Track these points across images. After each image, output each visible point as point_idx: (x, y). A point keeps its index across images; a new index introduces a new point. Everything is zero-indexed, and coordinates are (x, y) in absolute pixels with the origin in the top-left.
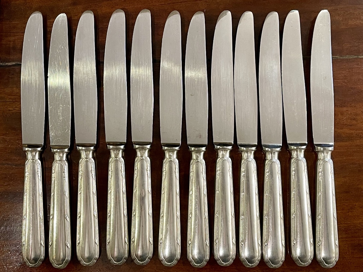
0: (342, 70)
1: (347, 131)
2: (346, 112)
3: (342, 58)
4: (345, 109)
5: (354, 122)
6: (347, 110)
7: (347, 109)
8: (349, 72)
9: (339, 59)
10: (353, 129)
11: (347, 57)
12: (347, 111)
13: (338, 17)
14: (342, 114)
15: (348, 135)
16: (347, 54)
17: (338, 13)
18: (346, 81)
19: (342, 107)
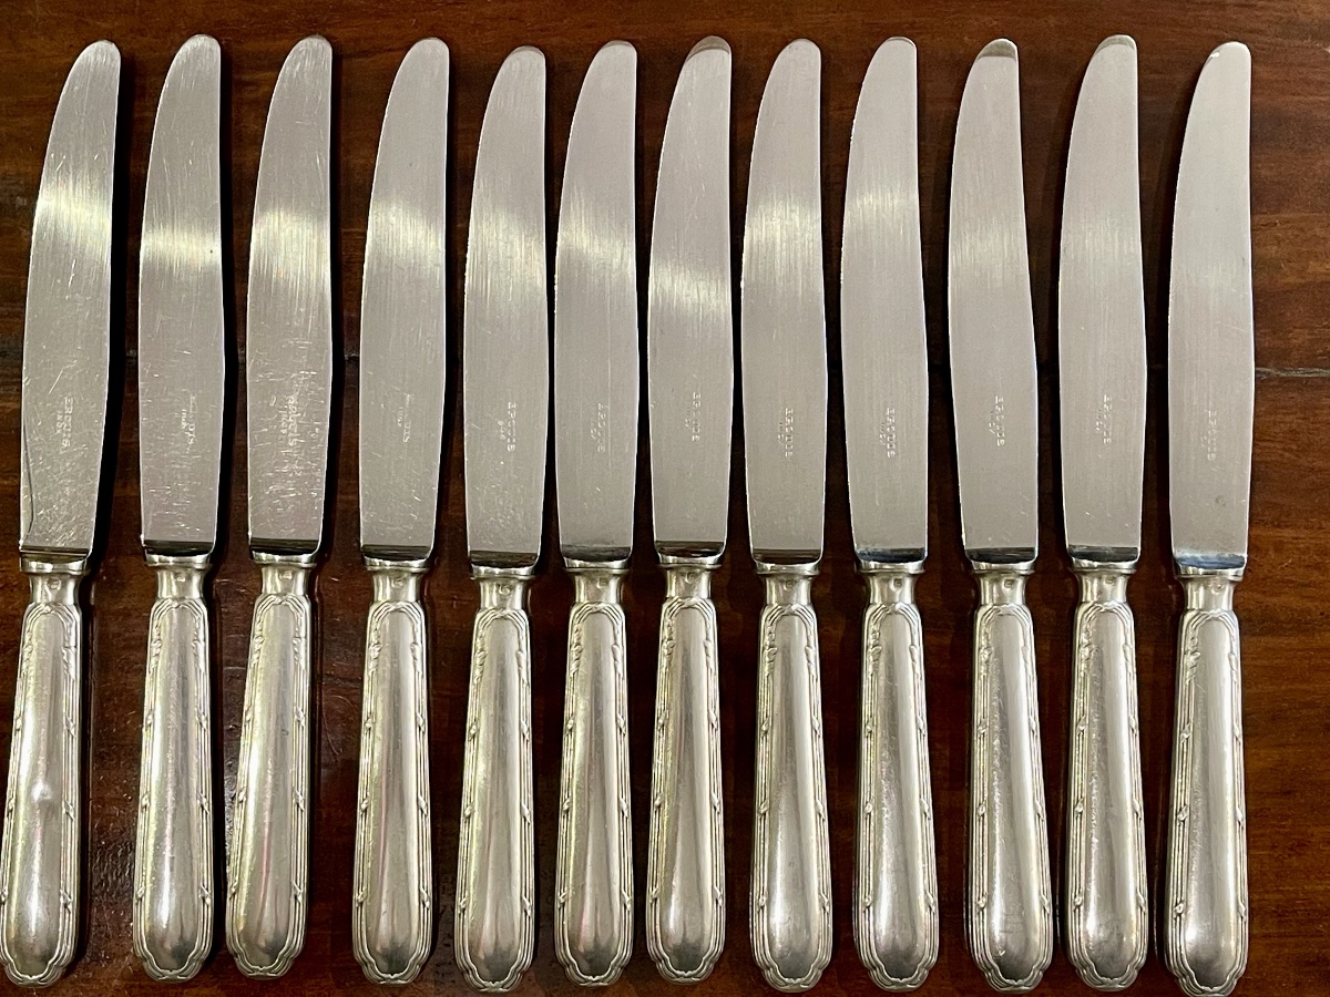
0: (1284, 414)
1: (1291, 600)
2: (1292, 543)
3: (1284, 375)
4: (1287, 533)
5: (1316, 576)
6: (1294, 538)
7: (1295, 535)
8: (1304, 419)
9: (1275, 379)
10: (1312, 598)
11: (1298, 374)
12: (1295, 541)
13: (1275, 248)
14: (1279, 547)
15: (1296, 615)
16: (1301, 364)
17: (1277, 238)
18: (1294, 447)
19: (1279, 526)
